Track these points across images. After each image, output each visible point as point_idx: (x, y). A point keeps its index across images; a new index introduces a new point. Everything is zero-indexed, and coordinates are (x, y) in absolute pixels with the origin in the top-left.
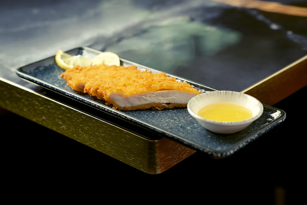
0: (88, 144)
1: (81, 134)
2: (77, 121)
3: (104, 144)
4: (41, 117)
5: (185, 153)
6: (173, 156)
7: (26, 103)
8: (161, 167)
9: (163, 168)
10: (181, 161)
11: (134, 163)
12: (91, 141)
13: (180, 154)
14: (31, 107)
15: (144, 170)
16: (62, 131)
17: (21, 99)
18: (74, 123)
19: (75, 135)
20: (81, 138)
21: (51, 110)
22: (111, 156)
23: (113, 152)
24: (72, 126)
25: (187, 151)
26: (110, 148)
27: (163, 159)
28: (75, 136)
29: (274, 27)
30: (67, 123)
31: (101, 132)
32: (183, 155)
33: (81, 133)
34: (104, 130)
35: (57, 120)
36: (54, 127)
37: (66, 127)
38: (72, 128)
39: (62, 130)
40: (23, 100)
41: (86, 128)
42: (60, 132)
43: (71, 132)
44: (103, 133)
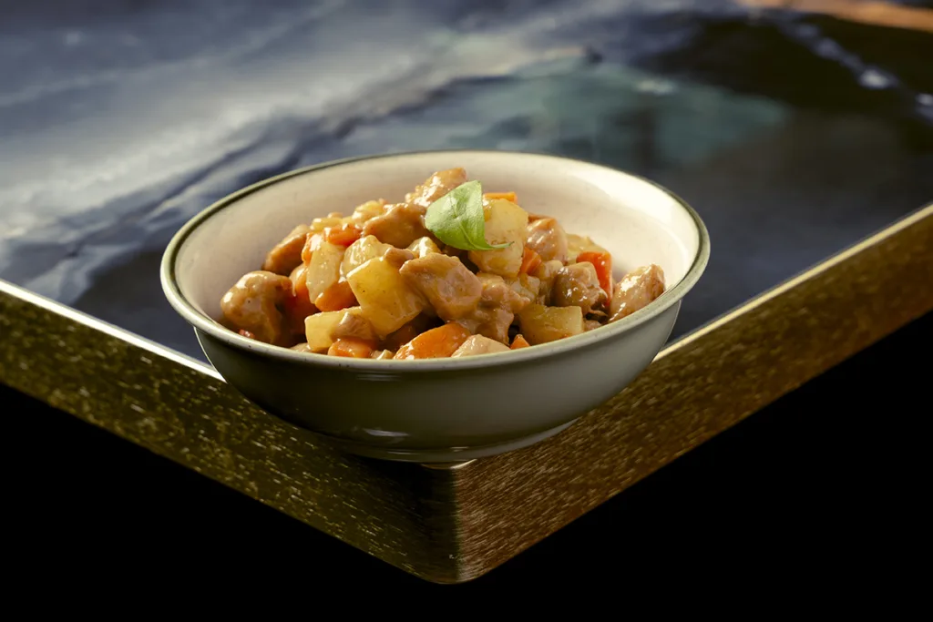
0: (228, 481)
1: (204, 446)
2: (193, 403)
3: (280, 478)
4: (76, 390)
5: (557, 511)
6: (514, 520)
7: (27, 343)
8: (473, 559)
9: (479, 563)
10: (542, 537)
11: (381, 546)
12: (238, 471)
13: (538, 514)
14: (42, 356)
15: (416, 568)
16: (144, 438)
17: (10, 328)
18: (183, 410)
19: (186, 450)
20: (206, 460)
21: (106, 367)
22: (306, 521)
23: (312, 507)
24: (177, 420)
25: (562, 502)
26: (302, 492)
27: (480, 531)
28: (187, 453)
29: (874, 79)
30: (159, 408)
31: (270, 440)
32: (551, 516)
33: (205, 444)
34: (280, 433)
35: (126, 398)
36: (117, 423)
37: (158, 424)
38: (176, 424)
39: (142, 432)
40: (17, 334)
41: (222, 426)
42: (137, 441)
43: (171, 440)
44: (277, 442)
